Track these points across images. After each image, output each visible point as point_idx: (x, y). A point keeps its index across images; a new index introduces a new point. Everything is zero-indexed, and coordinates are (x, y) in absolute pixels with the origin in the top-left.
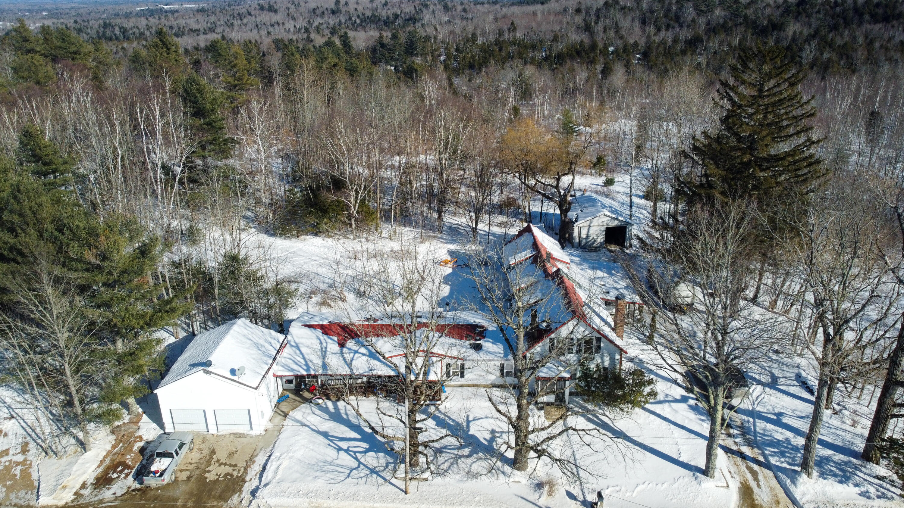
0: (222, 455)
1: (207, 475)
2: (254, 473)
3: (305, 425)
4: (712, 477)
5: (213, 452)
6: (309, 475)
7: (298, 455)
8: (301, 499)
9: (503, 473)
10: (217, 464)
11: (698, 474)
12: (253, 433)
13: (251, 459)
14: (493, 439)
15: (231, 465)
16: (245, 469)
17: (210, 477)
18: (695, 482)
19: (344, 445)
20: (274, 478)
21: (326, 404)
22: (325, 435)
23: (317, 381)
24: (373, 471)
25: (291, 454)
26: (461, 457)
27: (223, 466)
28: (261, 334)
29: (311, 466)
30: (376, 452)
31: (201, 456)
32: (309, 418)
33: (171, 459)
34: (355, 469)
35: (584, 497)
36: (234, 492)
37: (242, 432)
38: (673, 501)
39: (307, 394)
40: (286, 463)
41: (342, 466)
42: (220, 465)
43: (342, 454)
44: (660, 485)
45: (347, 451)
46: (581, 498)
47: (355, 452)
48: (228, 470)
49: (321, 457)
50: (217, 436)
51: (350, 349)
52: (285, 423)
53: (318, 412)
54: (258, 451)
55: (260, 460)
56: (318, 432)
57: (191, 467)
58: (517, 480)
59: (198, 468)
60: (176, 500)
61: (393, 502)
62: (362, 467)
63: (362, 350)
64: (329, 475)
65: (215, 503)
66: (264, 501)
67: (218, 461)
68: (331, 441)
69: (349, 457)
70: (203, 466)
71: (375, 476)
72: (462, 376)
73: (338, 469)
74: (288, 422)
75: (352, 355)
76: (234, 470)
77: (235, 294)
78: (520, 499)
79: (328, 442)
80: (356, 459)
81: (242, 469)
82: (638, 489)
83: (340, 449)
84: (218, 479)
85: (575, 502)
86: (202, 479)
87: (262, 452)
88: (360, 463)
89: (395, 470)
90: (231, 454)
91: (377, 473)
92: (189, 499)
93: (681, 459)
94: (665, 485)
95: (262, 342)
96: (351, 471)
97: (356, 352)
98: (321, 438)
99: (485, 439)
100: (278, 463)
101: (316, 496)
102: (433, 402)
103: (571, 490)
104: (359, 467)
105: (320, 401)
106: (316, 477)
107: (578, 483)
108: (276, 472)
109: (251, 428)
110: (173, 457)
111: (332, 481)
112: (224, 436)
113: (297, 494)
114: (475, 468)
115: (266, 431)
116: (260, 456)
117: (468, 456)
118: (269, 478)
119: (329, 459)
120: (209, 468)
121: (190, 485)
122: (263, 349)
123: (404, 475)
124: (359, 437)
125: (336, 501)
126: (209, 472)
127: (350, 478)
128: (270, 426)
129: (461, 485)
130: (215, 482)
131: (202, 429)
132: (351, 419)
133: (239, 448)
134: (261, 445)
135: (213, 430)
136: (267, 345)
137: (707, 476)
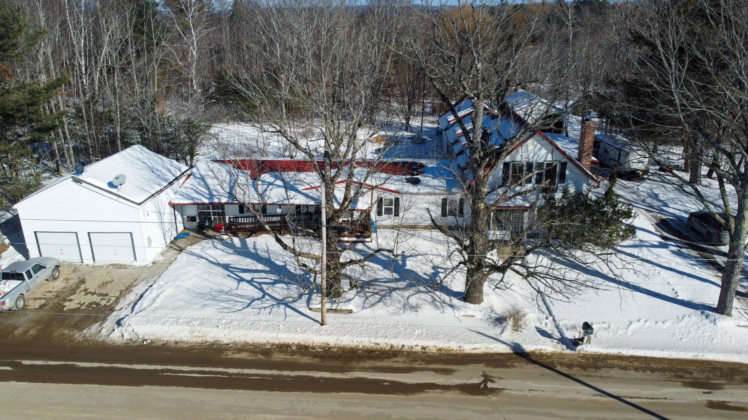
0: (91, 285)
1: (67, 304)
2: (127, 302)
3: (202, 257)
4: (729, 315)
5: (83, 282)
6: (196, 304)
7: (188, 284)
8: (180, 327)
9: (452, 306)
10: (83, 293)
11: (707, 312)
12: (137, 264)
13: (127, 289)
14: (436, 274)
15: (99, 295)
16: (118, 299)
17: (69, 306)
18: (708, 321)
19: (247, 276)
20: (150, 305)
21: (231, 240)
22: (226, 267)
23: (224, 219)
24: (280, 302)
25: (178, 283)
26: (395, 289)
27: (90, 295)
28: (160, 161)
29: (202, 295)
30: (286, 283)
31: (66, 285)
32: (208, 251)
33: (18, 282)
34: (258, 299)
35: (561, 334)
36: (95, 320)
37: (124, 263)
38: (684, 340)
39: (211, 233)
40: (169, 291)
41: (242, 296)
42: (86, 295)
43: (244, 285)
44: (660, 324)
45: (250, 282)
46: (558, 336)
47: (260, 283)
48: (96, 298)
49: (216, 287)
50: (93, 267)
51: (263, 181)
52: (179, 257)
53: (220, 246)
54: (138, 281)
55: (138, 290)
56: (218, 264)
57: (49, 295)
58: (470, 313)
59: (57, 296)
60: (16, 328)
61: (303, 332)
62: (267, 297)
63: (279, 182)
64: (223, 304)
65: (66, 332)
66: (130, 329)
67: (85, 290)
68: (232, 272)
69: (252, 288)
70: (63, 296)
71: (282, 307)
72: (397, 214)
73: (235, 298)
74: (183, 257)
75: (265, 187)
76: (102, 299)
77: (134, 119)
78: (475, 334)
79: (227, 273)
80: (261, 290)
81: (114, 299)
82: (633, 326)
83: (242, 280)
84: (78, 308)
85: (550, 340)
86: (59, 307)
87: (144, 283)
88: (265, 294)
89: (308, 301)
90: (105, 284)
91: (286, 305)
92: (33, 327)
93: (679, 298)
94: (667, 324)
95: (159, 168)
96: (252, 301)
97: (270, 184)
98: (220, 269)
99: (425, 274)
100: (159, 291)
101: (202, 324)
102: (361, 239)
103: (543, 327)
104: (263, 297)
105: (225, 237)
106: (205, 305)
107: (551, 318)
108: (154, 300)
109: (135, 259)
110: (23, 279)
111: (226, 310)
112: (102, 267)
113: (177, 322)
114: (413, 300)
115: (154, 263)
116: (139, 286)
117: (404, 289)
118: (145, 305)
119: (226, 289)
120: (72, 297)
121: (41, 313)
122: (159, 173)
123: (319, 306)
124: (268, 269)
125: (227, 330)
126: (71, 300)
127: (250, 308)
128: (161, 258)
129: (397, 318)
130: (74, 311)
131: (76, 259)
132: (259, 252)
133: (116, 278)
134: (143, 276)
135: (88, 260)
136: (164, 171)
137: (722, 313)
